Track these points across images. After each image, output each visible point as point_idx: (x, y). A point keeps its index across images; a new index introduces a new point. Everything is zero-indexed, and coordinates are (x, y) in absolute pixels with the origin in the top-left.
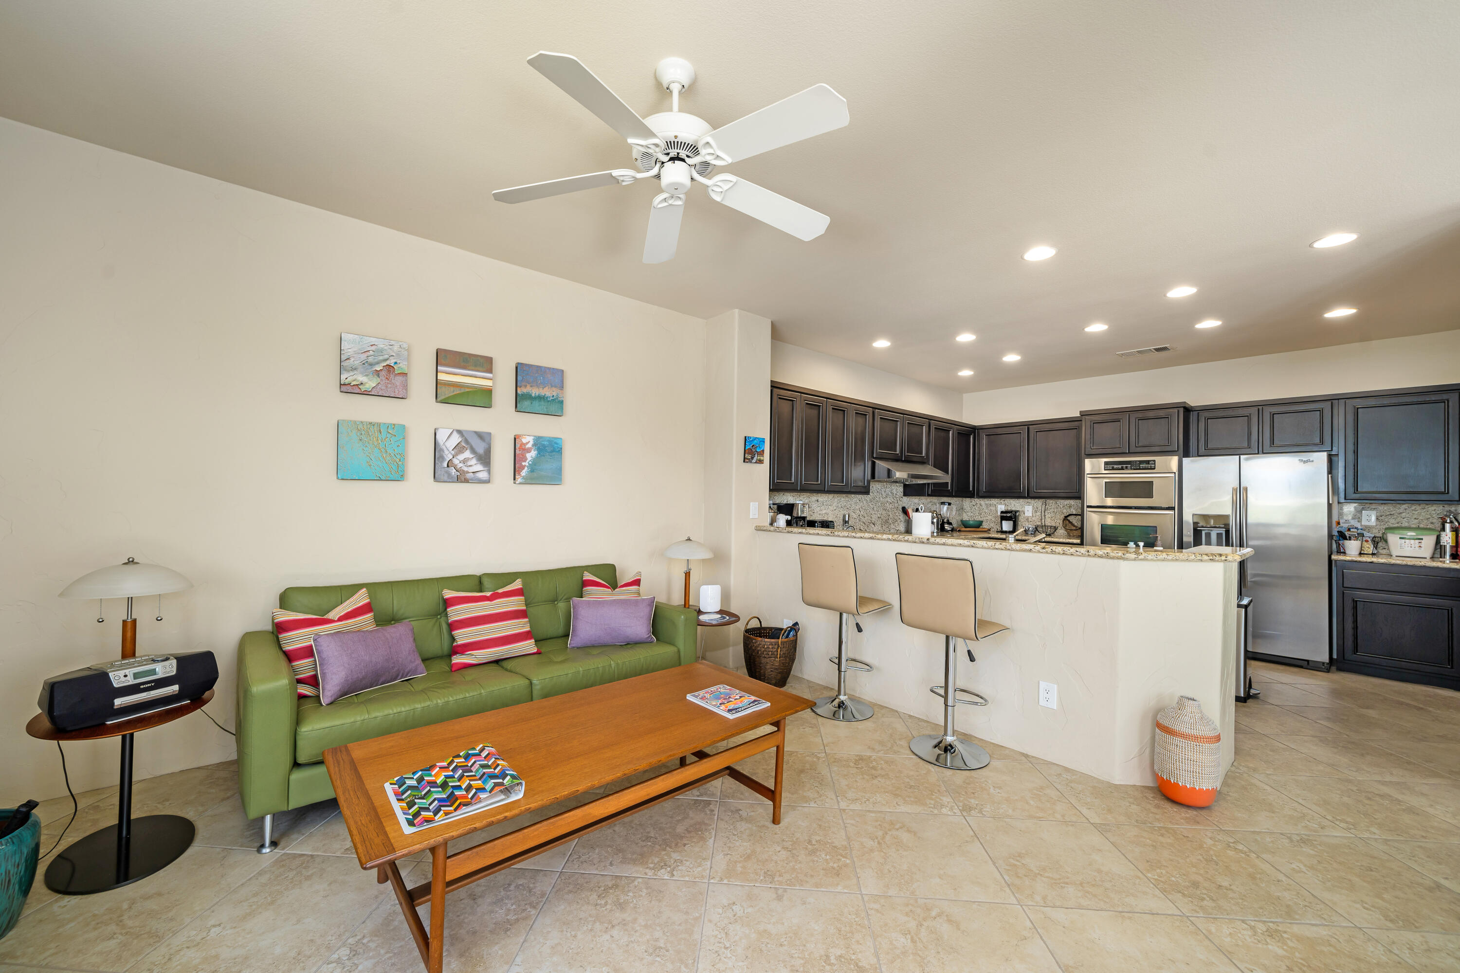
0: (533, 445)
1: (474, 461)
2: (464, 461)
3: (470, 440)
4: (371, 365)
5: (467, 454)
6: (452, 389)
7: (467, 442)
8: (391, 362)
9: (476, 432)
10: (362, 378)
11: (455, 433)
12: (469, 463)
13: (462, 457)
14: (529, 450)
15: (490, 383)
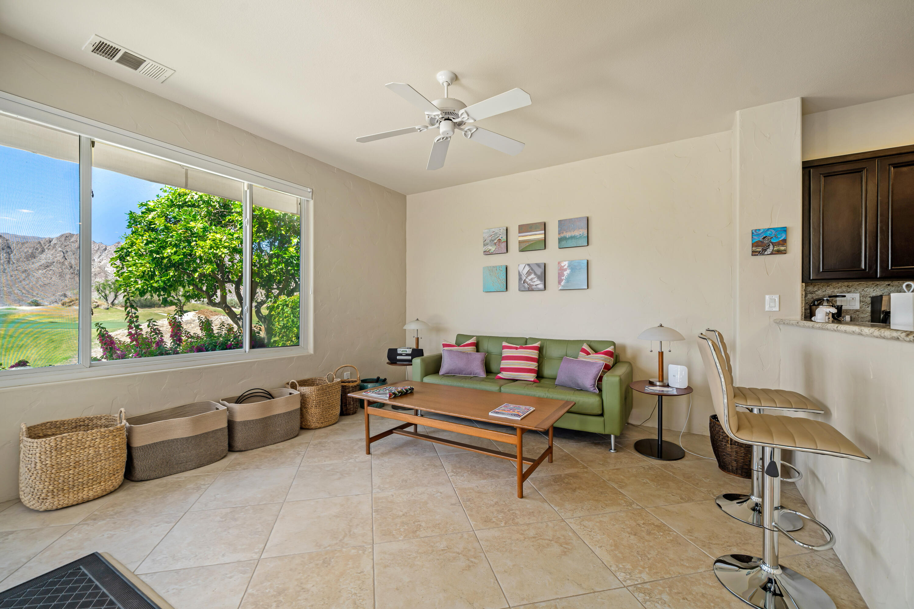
1: (536, 279)
2: (531, 280)
3: (533, 268)
4: (493, 241)
5: (533, 276)
6: (525, 243)
7: (532, 269)
8: (500, 238)
9: (536, 264)
10: (490, 248)
11: (527, 265)
12: (534, 280)
13: (530, 278)
14: (565, 270)
15: (543, 236)
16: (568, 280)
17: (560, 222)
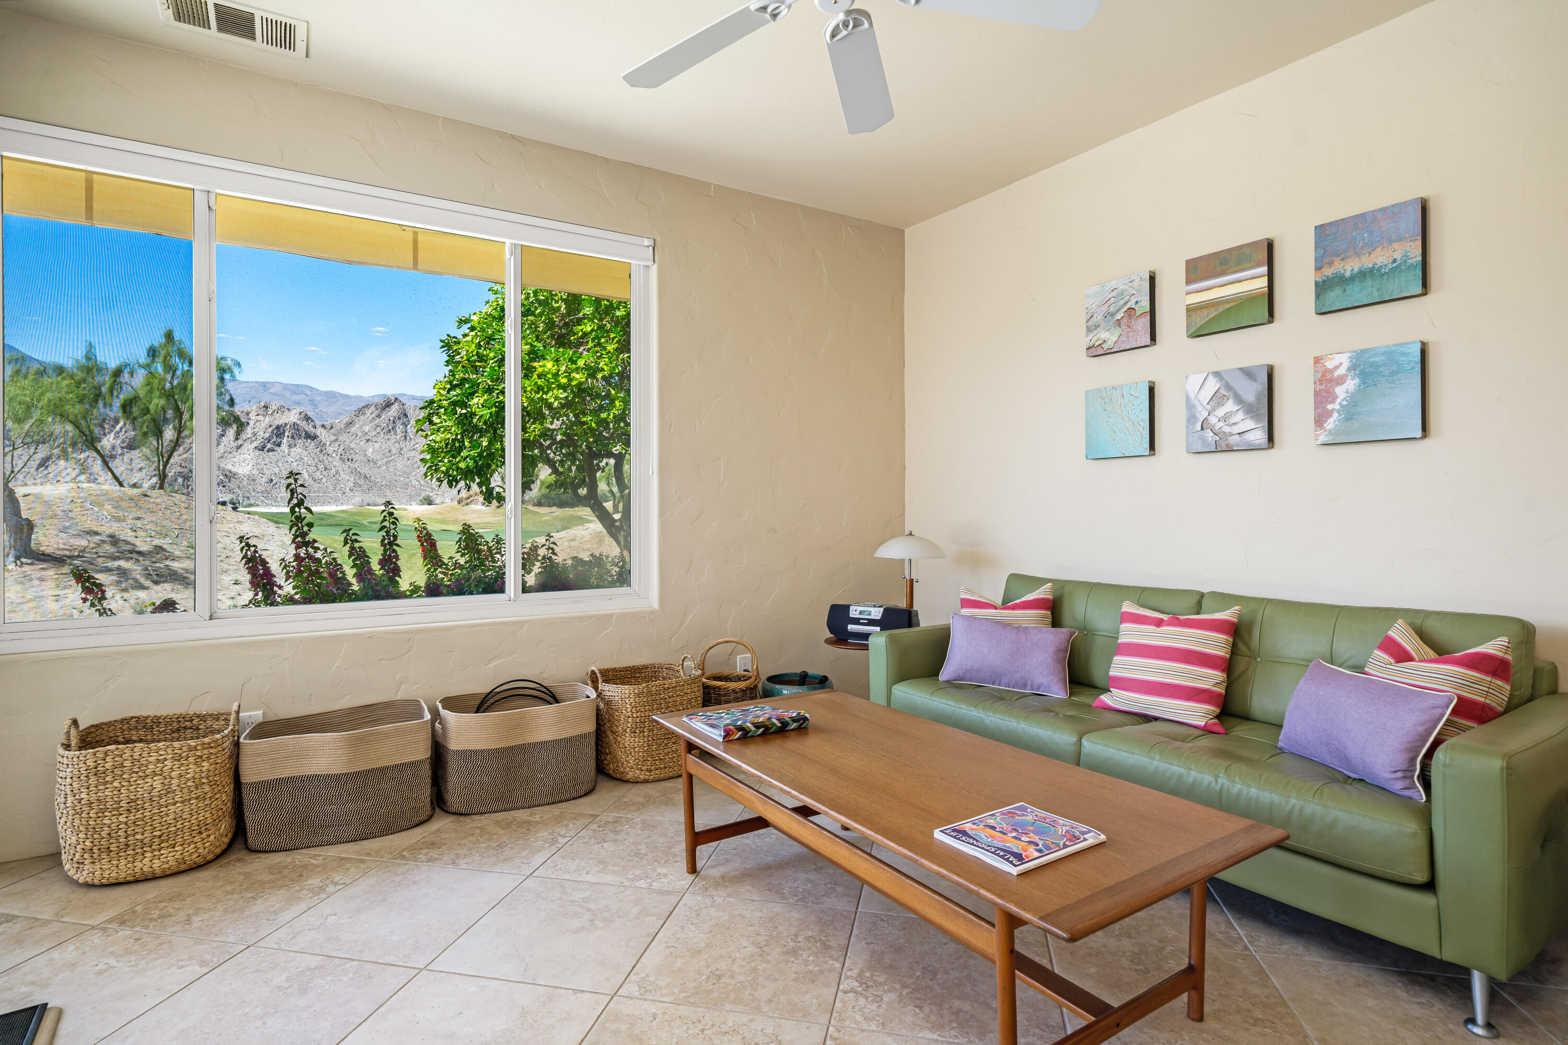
0: (1349, 369)
1: (1240, 416)
2: (1225, 418)
3: (1232, 384)
4: (1113, 315)
5: (1230, 406)
6: (1205, 312)
7: (1228, 387)
8: (1131, 304)
9: (1241, 369)
10: (1104, 335)
11: (1211, 378)
12: (1233, 420)
13: (1221, 412)
14: (1341, 380)
15: (1263, 282)
16: (1349, 413)
17: (1321, 231)
